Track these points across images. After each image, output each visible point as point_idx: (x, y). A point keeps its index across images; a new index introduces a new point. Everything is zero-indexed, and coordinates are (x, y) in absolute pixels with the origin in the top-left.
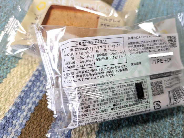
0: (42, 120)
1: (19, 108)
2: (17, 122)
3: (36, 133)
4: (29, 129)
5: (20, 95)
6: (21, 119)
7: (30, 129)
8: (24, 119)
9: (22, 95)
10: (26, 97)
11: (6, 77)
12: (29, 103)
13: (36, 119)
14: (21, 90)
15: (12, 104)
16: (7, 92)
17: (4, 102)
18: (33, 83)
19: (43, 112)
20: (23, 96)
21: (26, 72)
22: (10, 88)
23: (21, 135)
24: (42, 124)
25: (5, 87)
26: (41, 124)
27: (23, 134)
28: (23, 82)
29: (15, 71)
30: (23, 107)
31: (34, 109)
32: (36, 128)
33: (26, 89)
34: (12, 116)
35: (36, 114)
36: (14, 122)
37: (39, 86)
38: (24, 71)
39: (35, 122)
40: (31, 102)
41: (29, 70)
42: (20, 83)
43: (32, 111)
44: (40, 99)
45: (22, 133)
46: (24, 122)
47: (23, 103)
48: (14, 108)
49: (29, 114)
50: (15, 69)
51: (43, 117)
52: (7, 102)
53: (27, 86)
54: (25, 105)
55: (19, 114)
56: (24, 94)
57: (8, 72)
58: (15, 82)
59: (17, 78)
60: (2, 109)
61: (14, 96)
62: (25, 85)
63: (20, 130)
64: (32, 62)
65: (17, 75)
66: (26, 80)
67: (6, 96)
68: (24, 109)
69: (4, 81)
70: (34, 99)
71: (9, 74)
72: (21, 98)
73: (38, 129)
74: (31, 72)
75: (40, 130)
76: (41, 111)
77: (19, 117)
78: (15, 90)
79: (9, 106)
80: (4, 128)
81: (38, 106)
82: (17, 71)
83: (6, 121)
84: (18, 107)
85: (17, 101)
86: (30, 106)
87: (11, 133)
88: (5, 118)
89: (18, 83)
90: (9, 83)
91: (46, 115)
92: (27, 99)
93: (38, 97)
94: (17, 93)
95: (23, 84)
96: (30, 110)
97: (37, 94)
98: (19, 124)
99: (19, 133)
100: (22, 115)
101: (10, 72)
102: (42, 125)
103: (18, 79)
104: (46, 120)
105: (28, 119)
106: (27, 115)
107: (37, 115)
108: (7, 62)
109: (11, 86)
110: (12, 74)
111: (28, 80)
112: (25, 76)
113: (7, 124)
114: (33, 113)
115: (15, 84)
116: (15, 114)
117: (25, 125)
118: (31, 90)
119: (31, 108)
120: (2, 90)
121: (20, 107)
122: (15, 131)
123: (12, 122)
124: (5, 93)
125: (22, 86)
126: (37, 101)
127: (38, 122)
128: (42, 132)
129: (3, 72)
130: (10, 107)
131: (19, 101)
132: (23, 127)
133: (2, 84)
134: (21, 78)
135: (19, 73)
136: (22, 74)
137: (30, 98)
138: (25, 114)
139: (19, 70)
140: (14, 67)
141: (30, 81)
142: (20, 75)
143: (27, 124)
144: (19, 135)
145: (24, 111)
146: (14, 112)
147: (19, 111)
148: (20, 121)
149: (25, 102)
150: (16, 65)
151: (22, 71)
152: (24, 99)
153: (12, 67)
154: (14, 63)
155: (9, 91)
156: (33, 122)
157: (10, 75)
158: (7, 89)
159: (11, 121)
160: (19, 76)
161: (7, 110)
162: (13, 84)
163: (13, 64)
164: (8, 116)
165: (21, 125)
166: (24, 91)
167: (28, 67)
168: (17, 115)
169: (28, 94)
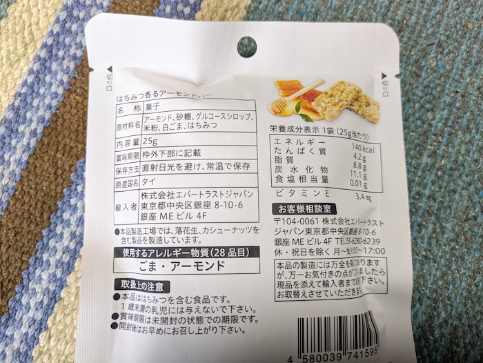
0: (59, 155)
1: (12, 131)
2: (11, 156)
3: (49, 177)
4: (35, 170)
5: (13, 104)
6: (19, 152)
7: (37, 170)
8: (23, 152)
9: (16, 104)
10: (24, 108)
12: (31, 120)
13: (47, 152)
14: (13, 93)
18: (37, 77)
19: (60, 138)
20: (19, 106)
21: (21, 50)
23: (21, 180)
24: (59, 162)
26: (57, 161)
27: (25, 179)
28: (17, 74)
30: (21, 128)
31: (43, 132)
32: (47, 170)
33: (23, 91)
35: (46, 142)
36: (6, 157)
37: (51, 84)
38: (16, 48)
39: (46, 158)
40: (35, 119)
41: (26, 46)
42: (9, 78)
43: (38, 136)
44: (54, 111)
45: (22, 177)
46: (25, 158)
47: (21, 120)
48: (2, 130)
49: (33, 142)
51: (60, 148)
53: (25, 83)
54: (23, 123)
55: (13, 142)
56: (21, 100)
59: (2, 65)
62: (20, 82)
63: (18, 171)
64: (30, 25)
66: (22, 70)
68: (23, 133)
70: (41, 113)
72: (15, 110)
73: (53, 171)
74: (29, 51)
75: (55, 174)
76: (56, 137)
77: (15, 148)
81: (49, 126)
84: (10, 127)
85: (7, 115)
86: (33, 126)
87: (3, 176)
89: (4, 77)
91: (65, 145)
92: (26, 112)
93: (50, 107)
94: (6, 99)
95: (16, 79)
96: (34, 133)
97: (47, 101)
98: (15, 161)
99: (18, 178)
100: (19, 144)
102: (60, 164)
103: (4, 67)
104: (66, 154)
105: (31, 151)
106: (29, 144)
107: (48, 144)
111: (26, 69)
112: (19, 60)
114: (40, 142)
116: (7, 140)
117: (28, 162)
118: (33, 91)
119: (36, 129)
121: (14, 128)
122: (10, 173)
123: (3, 157)
125: (15, 84)
126: (48, 116)
127: (51, 158)
128: (60, 177)
131: (11, 115)
132: (24, 166)
134: (11, 65)
136: (12, 56)
137: (34, 109)
138: (25, 141)
141: (31, 72)
142: (8, 58)
143: (31, 161)
144: (18, 180)
145: (23, 136)
146: (3, 137)
147: (13, 136)
148: (17, 156)
149: (25, 118)
151: (12, 49)
152: (22, 112)
156: (42, 157)
160: (4, 60)
165: (19, 162)
166: (20, 95)
167: (24, 38)
168: (10, 143)
169: (29, 100)
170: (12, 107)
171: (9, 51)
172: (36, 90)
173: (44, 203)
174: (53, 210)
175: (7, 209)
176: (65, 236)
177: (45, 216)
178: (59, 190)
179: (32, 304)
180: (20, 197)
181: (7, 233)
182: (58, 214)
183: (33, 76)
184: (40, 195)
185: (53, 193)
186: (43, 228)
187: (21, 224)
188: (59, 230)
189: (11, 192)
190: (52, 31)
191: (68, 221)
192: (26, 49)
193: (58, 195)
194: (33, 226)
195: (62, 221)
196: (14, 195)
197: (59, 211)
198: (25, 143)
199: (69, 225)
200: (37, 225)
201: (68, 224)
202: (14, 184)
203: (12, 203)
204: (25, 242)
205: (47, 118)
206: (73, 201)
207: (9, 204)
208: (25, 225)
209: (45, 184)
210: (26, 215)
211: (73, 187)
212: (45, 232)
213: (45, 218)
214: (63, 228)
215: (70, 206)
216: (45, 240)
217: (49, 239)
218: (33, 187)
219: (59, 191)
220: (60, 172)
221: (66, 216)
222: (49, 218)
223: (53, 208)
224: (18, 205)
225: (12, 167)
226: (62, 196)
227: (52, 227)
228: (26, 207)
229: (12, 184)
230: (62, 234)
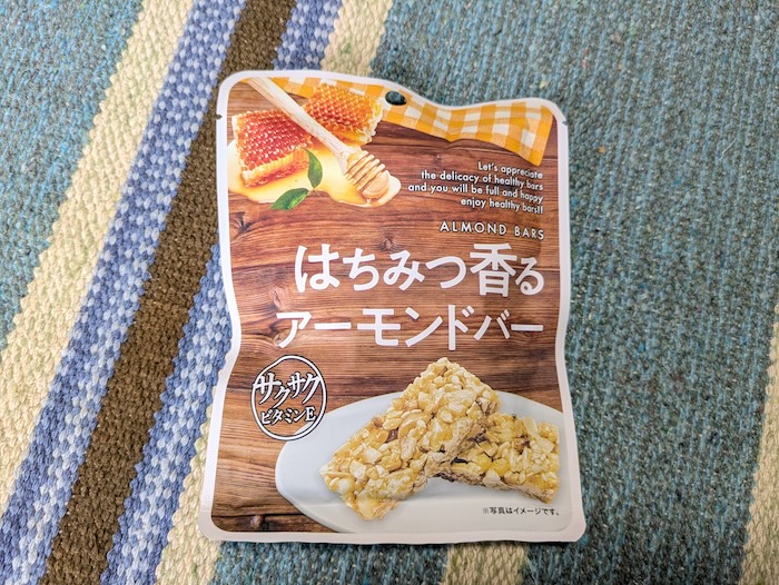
0: (143, 374)
1: (84, 353)
2: (86, 383)
3: (134, 402)
4: (116, 396)
5: (80, 321)
6: (95, 377)
7: (119, 395)
8: (100, 377)
9: (84, 321)
10: (94, 324)
11: (32, 279)
12: (104, 338)
13: (128, 372)
14: (78, 308)
15: (66, 344)
16: (46, 317)
17: (45, 342)
18: (104, 285)
19: (142, 354)
20: (87, 323)
21: (80, 257)
22: (51, 307)
23: (102, 410)
24: (144, 382)
25: (38, 305)
26: (142, 382)
27: (107, 409)
28: (79, 285)
29: (51, 259)
30: (94, 349)
31: (121, 350)
32: (131, 394)
33: (90, 304)
34: (71, 372)
35: (125, 361)
36: (81, 385)
37: (122, 292)
38: (74, 255)
39: (128, 381)
40: (108, 335)
41: (85, 250)
42: (72, 291)
43: (115, 355)
44: (130, 324)
45: (103, 406)
46: (103, 383)
47: (92, 339)
48: (72, 354)
49: (110, 364)
50: (49, 252)
51: (143, 366)
52: (53, 341)
53: (90, 294)
54: (95, 342)
55: (87, 367)
56: (89, 316)
57: (32, 263)
58: (59, 288)
59: (61, 276)
60: (46, 360)
61: (65, 325)
62: (84, 294)
63: (97, 400)
64: (87, 224)
65: (57, 269)
66: (84, 279)
67: (46, 327)
68: (97, 354)
69: (29, 291)
70: (115, 327)
71: (36, 269)
72: (83, 327)
73: (138, 394)
74: (91, 256)
75: (141, 396)
76: (137, 353)
77: (90, 373)
78: (64, 310)
79: (60, 352)
80: (62, 400)
81: (127, 341)
82: (56, 258)
83: (63, 385)
84: (81, 349)
85: (75, 335)
86: (108, 344)
87: (80, 408)
88: (58, 377)
89: (65, 290)
90: (44, 292)
91: (149, 361)
92: (97, 328)
93: (124, 319)
94: (71, 317)
95: (79, 291)
96: (110, 352)
97: (120, 312)
98: (92, 388)
99: (98, 408)
100: (94, 368)
101: (38, 264)
102: (145, 384)
103: (63, 279)
104: (151, 372)
105: (110, 376)
106: (105, 366)
107: (129, 363)
108: (21, 234)
109: (52, 300)
110: (45, 266)
111: (89, 278)
112: (80, 268)
113: (66, 391)
114: (119, 362)
115: (60, 295)
116: (79, 366)
117: (107, 388)
118: (102, 303)
119: (111, 348)
120: (32, 312)
121: (86, 350)
122: (88, 403)
123: (76, 385)
124: (40, 320)
125: (80, 297)
126: (123, 330)
127: (134, 379)
128: (147, 400)
129: (21, 264)
130: (63, 353)
131: (80, 335)
132: (103, 393)
133: (27, 297)
134: (71, 276)
135: (61, 262)
136: (71, 265)
137: (105, 324)
138: (100, 363)
139: (59, 253)
140: (46, 247)
141: (96, 280)
142: (67, 268)
143: (111, 386)
145: (98, 358)
146: (74, 363)
147: (85, 359)
148: (94, 383)
149: (96, 336)
150: (49, 239)
151: (69, 256)
152: (91, 329)
153: (39, 247)
154: (42, 233)
155: (50, 313)
156: (123, 380)
157: (41, 271)
158: (44, 310)
159: (72, 384)
160: (63, 270)
161: (57, 361)
162: (56, 295)
163: (39, 237)
164: (64, 374)
165: (97, 389)
166: (87, 309)
167: (82, 241)
168: (83, 369)
169: (98, 314)
170: (79, 325)
171: (67, 259)
172: (104, 300)
173: (133, 433)
174: (145, 439)
175: (90, 446)
176: (162, 468)
177: (136, 448)
178: (148, 414)
179: (135, 554)
180: (104, 430)
181: (94, 475)
182: (152, 443)
183: (99, 284)
184: (126, 425)
185: (142, 420)
186: (135, 463)
187: (109, 461)
188: (154, 462)
189: (92, 426)
190: (114, 228)
191: (164, 449)
192: (86, 254)
193: (148, 421)
194: (123, 463)
195: (157, 451)
196: (96, 429)
197: (152, 440)
198: (101, 366)
199: (165, 455)
200: (128, 460)
201: (164, 453)
202: (95, 415)
203: (95, 438)
204: (117, 482)
205: (123, 333)
206: (166, 426)
207: (91, 440)
208: (114, 462)
209: (131, 410)
210: (113, 450)
211: (165, 409)
212: (138, 467)
213: (137, 450)
214: (160, 459)
215: (164, 432)
216: (140, 476)
217: (144, 475)
218: (117, 416)
219: (149, 416)
220: (146, 394)
221: (161, 444)
222: (141, 450)
223: (144, 437)
224: (103, 440)
225: (89, 397)
226: (153, 423)
227: (146, 459)
228: (112, 441)
229: (91, 417)
230: (159, 466)
